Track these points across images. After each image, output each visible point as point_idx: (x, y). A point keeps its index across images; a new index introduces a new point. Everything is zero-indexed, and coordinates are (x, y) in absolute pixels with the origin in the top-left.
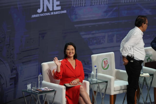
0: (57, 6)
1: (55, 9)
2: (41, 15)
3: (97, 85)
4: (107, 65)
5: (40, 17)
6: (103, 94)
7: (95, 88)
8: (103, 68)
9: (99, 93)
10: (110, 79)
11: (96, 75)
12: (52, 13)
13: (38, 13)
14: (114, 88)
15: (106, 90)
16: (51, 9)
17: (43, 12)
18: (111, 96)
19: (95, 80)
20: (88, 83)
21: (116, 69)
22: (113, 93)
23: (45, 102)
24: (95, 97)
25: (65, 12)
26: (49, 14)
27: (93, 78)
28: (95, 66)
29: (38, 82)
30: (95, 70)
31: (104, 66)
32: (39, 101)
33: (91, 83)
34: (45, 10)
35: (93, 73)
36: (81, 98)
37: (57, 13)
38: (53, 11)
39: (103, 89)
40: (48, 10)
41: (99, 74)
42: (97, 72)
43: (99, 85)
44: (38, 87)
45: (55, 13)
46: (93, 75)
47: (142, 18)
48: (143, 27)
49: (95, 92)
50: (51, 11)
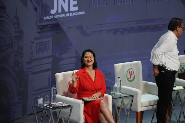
0: (74, 6)
1: (71, 10)
2: (55, 17)
3: (121, 100)
4: (133, 76)
5: (54, 19)
6: (127, 110)
7: (119, 103)
8: (128, 80)
9: (123, 109)
10: (137, 93)
11: (120, 87)
12: (68, 15)
14: (141, 103)
15: (131, 106)
17: (57, 13)
18: (137, 113)
19: (118, 93)
20: (110, 97)
21: (143, 80)
22: (140, 109)
23: (60, 119)
24: (119, 114)
25: (83, 13)
26: (64, 15)
27: (116, 92)
28: (119, 78)
29: (51, 95)
30: (119, 82)
31: (129, 77)
32: (52, 119)
33: (114, 97)
34: (60, 11)
35: (116, 85)
36: (102, 115)
37: (74, 14)
38: (69, 12)
39: (128, 104)
40: (63, 11)
41: (123, 87)
42: (121, 85)
43: (123, 100)
44: (50, 101)
45: (71, 15)
46: (116, 88)
47: (177, 20)
48: (177, 31)
49: (119, 108)
50: (67, 13)
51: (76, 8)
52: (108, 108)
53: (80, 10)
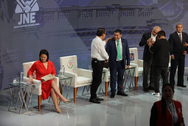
0: (33, 20)
1: (31, 22)
2: (21, 26)
3: (64, 80)
4: (72, 65)
5: (20, 28)
6: (68, 87)
7: (63, 82)
8: (69, 67)
9: (66, 86)
10: (74, 76)
11: (64, 72)
12: (29, 25)
13: (19, 25)
14: (77, 83)
15: (70, 84)
16: (28, 22)
17: (22, 24)
18: (74, 88)
19: (63, 76)
20: (58, 78)
21: (78, 68)
22: (76, 86)
23: (26, 93)
24: (63, 89)
25: (38, 24)
26: (26, 26)
27: (61, 75)
28: (63, 66)
29: (20, 77)
30: (63, 69)
31: (69, 66)
32: (21, 92)
33: (60, 79)
34: (24, 23)
35: (61, 71)
36: (53, 89)
37: (33, 25)
38: (30, 23)
39: (68, 83)
40: (26, 23)
41: (66, 72)
42: (64, 71)
43: (66, 80)
44: (20, 81)
45: (31, 25)
46: (61, 73)
47: (103, 30)
48: (103, 36)
49: (63, 85)
50: (29, 24)
51: (34, 21)
52: (56, 86)
53: (36, 23)
